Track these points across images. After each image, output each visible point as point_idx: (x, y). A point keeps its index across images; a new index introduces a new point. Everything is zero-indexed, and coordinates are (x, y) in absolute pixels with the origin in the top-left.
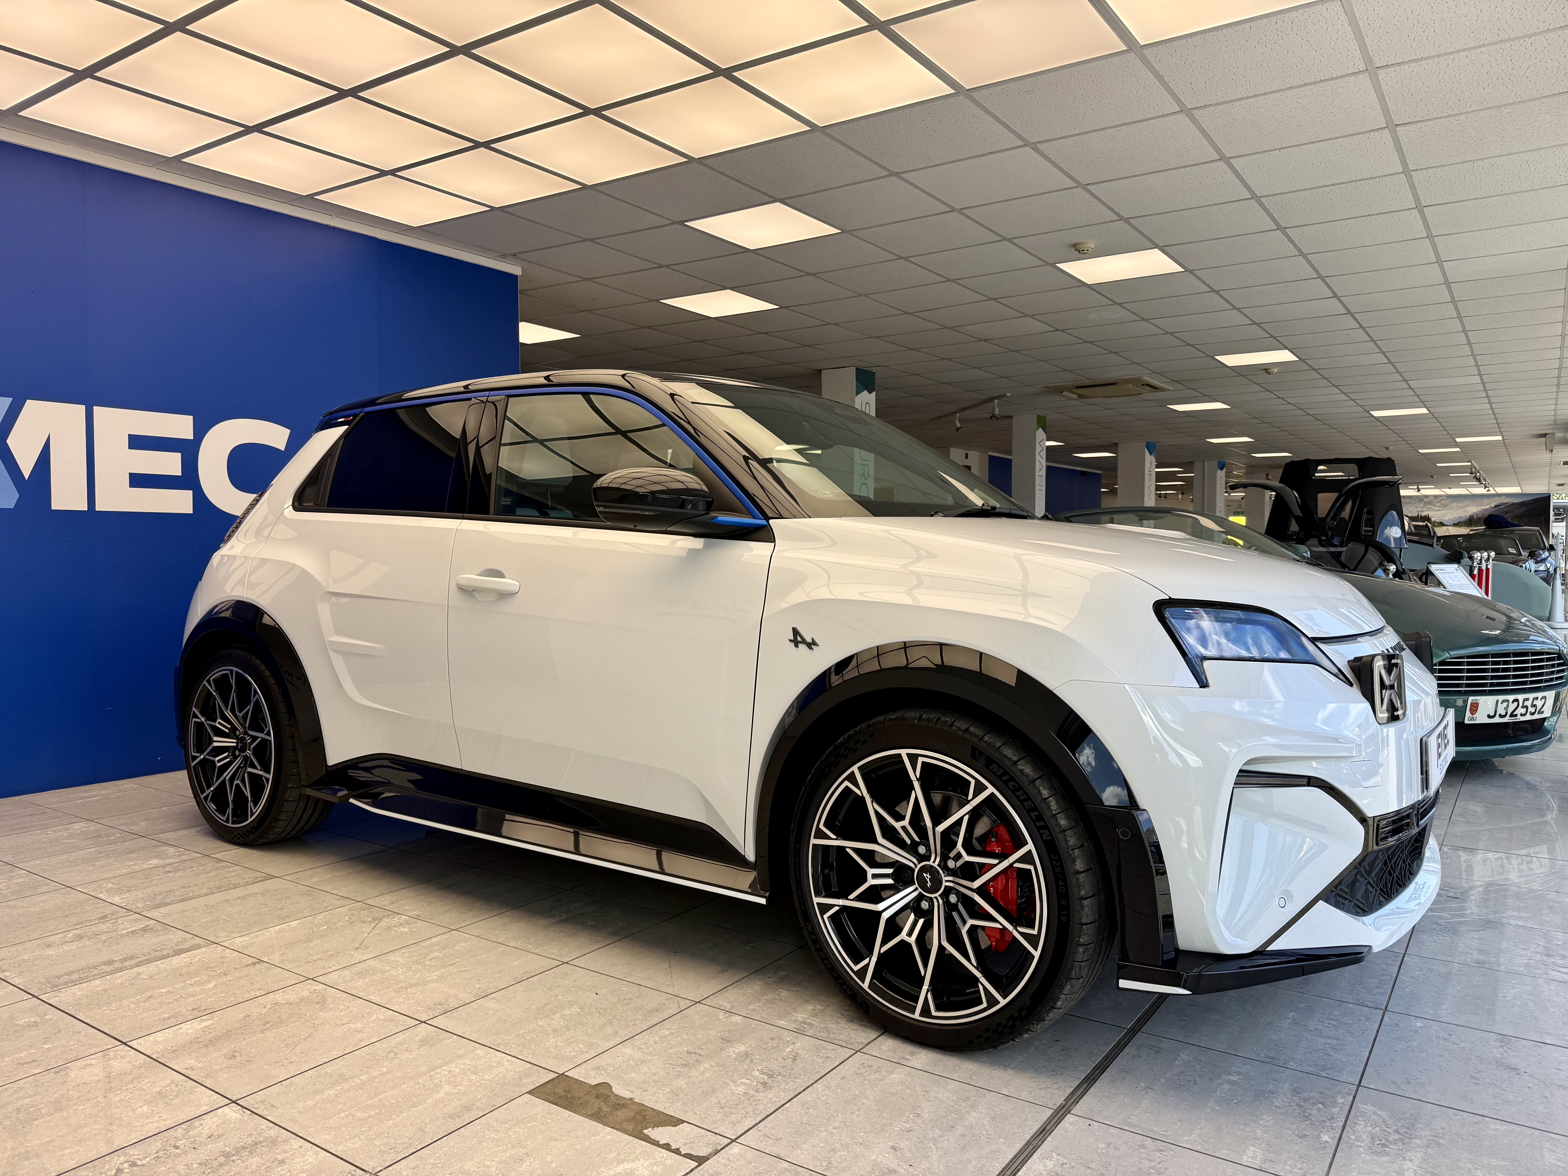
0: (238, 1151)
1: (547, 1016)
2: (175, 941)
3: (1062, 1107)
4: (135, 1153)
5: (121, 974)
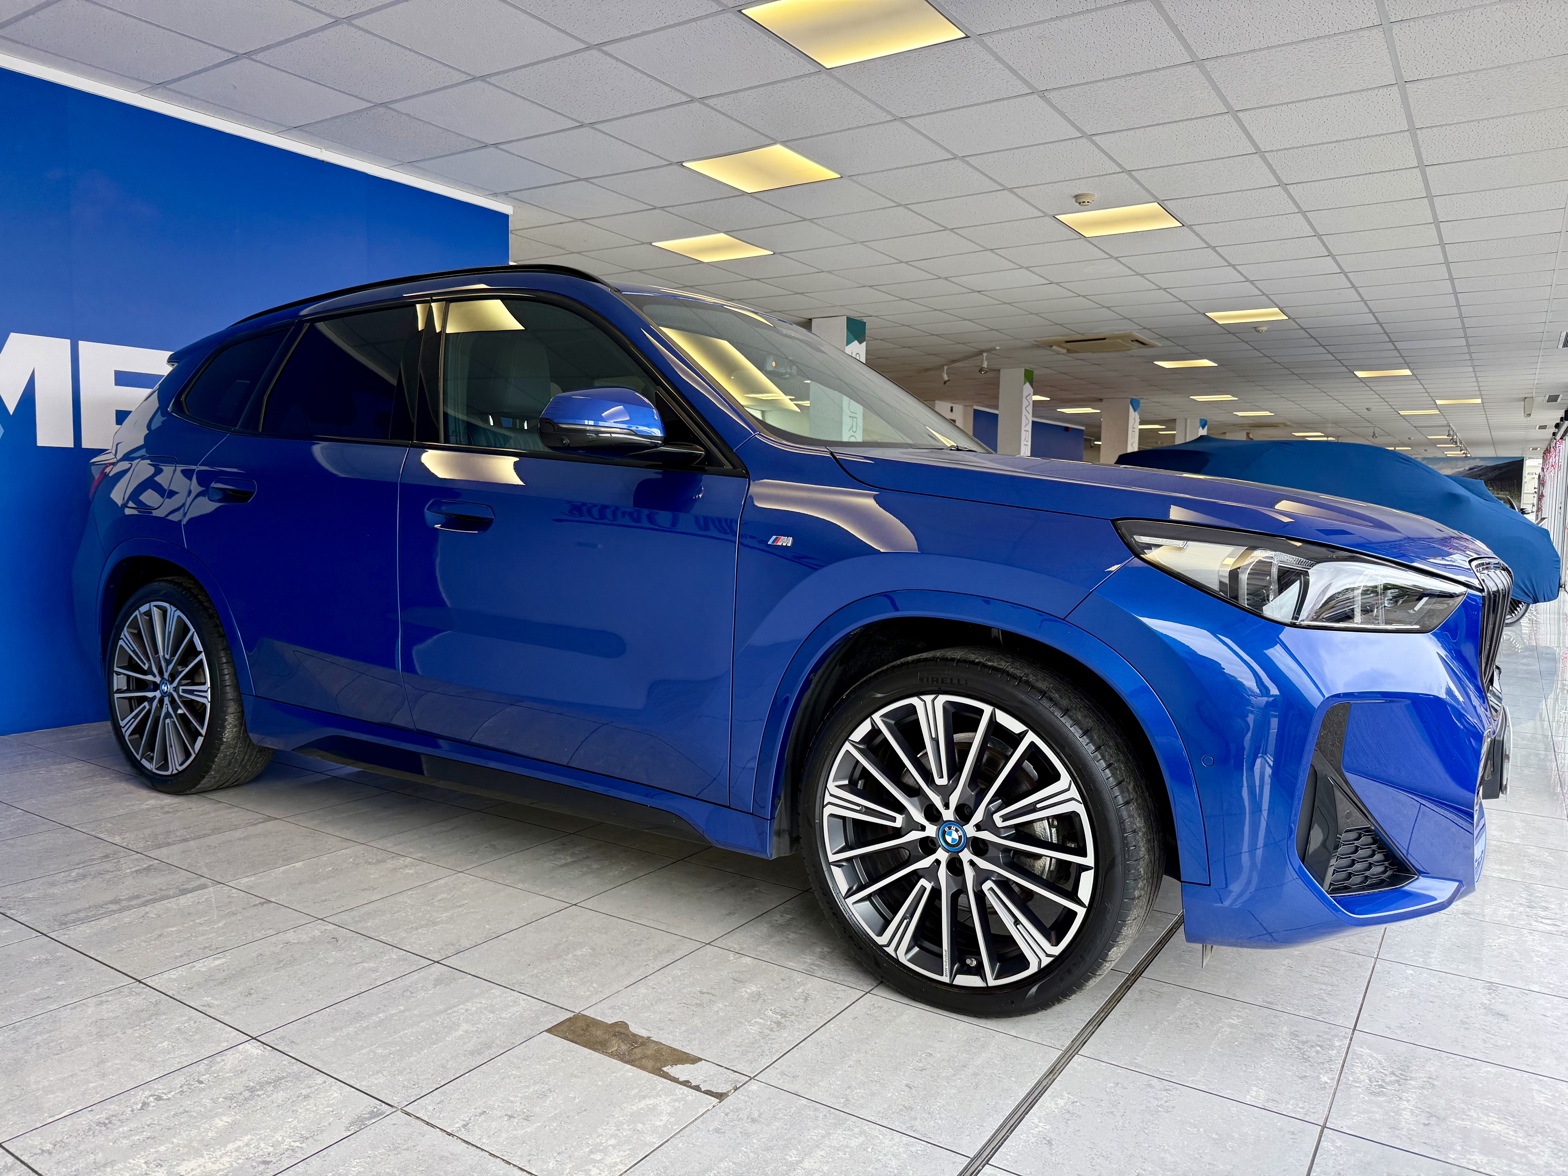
0: (262, 1085)
1: (560, 956)
2: (181, 880)
3: (1070, 1048)
4: (159, 1088)
5: (129, 912)
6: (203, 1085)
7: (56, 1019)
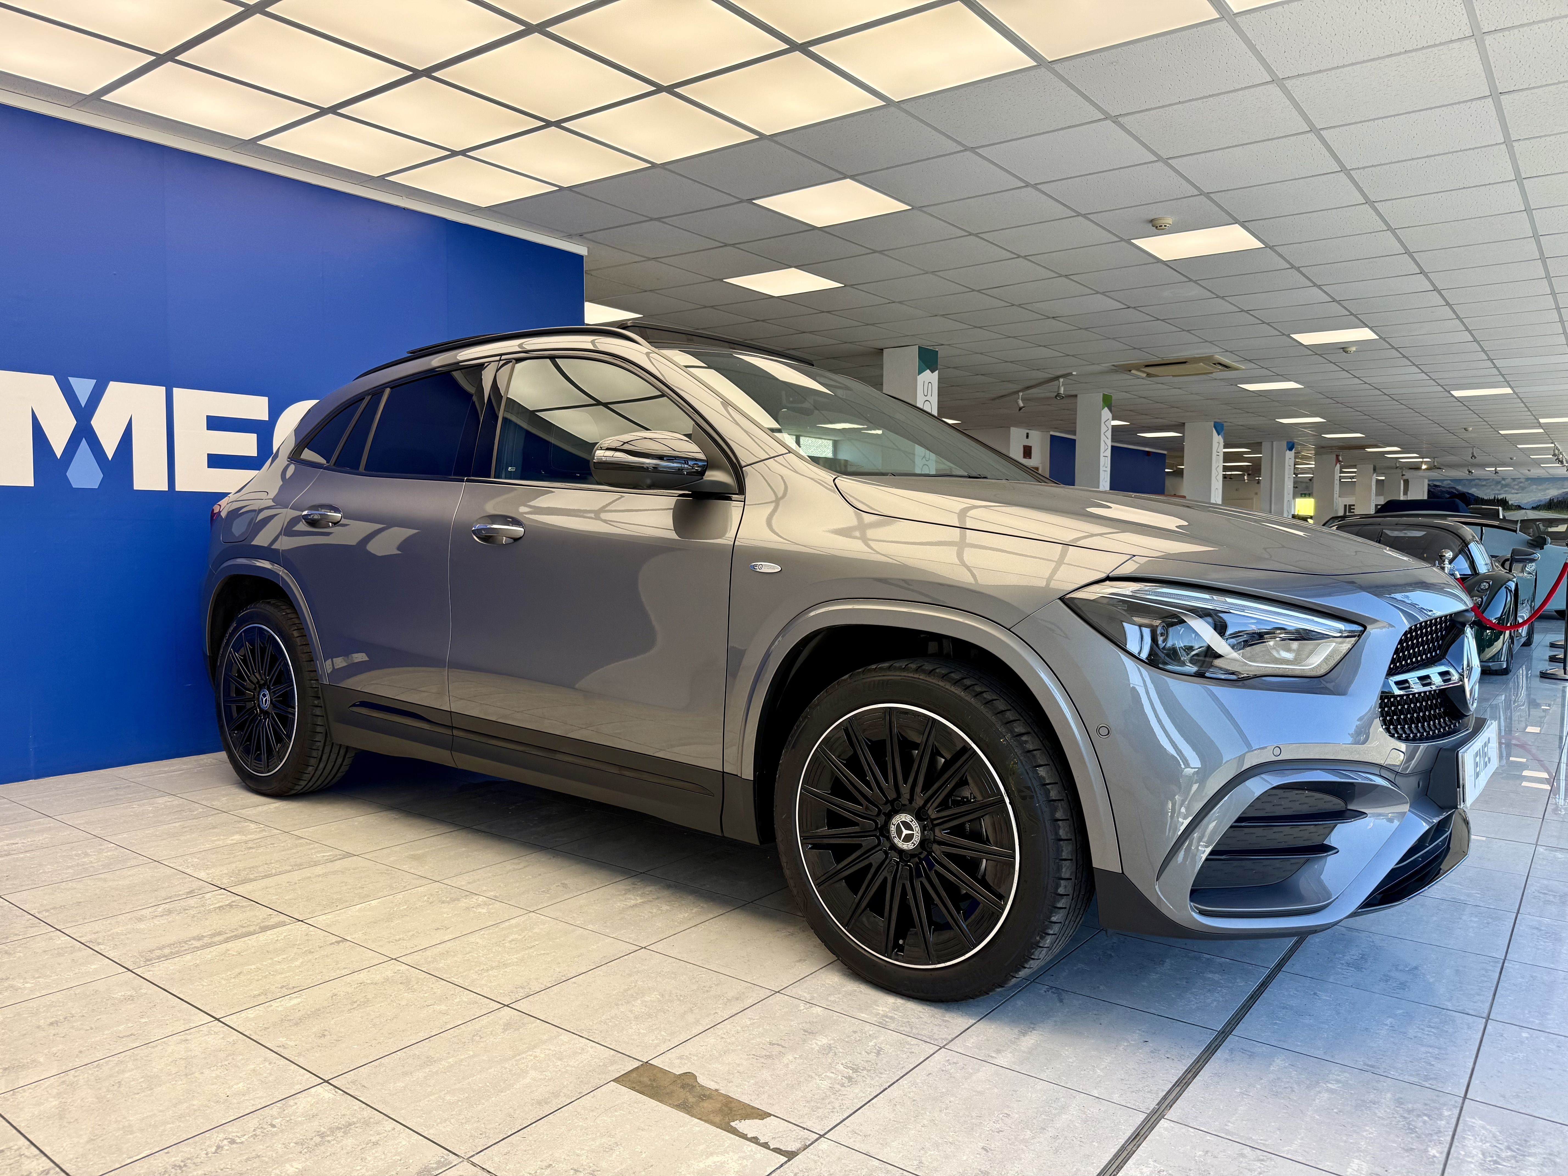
0: (332, 1131)
1: (628, 1003)
2: (261, 917)
3: (1155, 1111)
4: (233, 1130)
5: (211, 949)
6: (275, 1129)
7: (138, 1057)
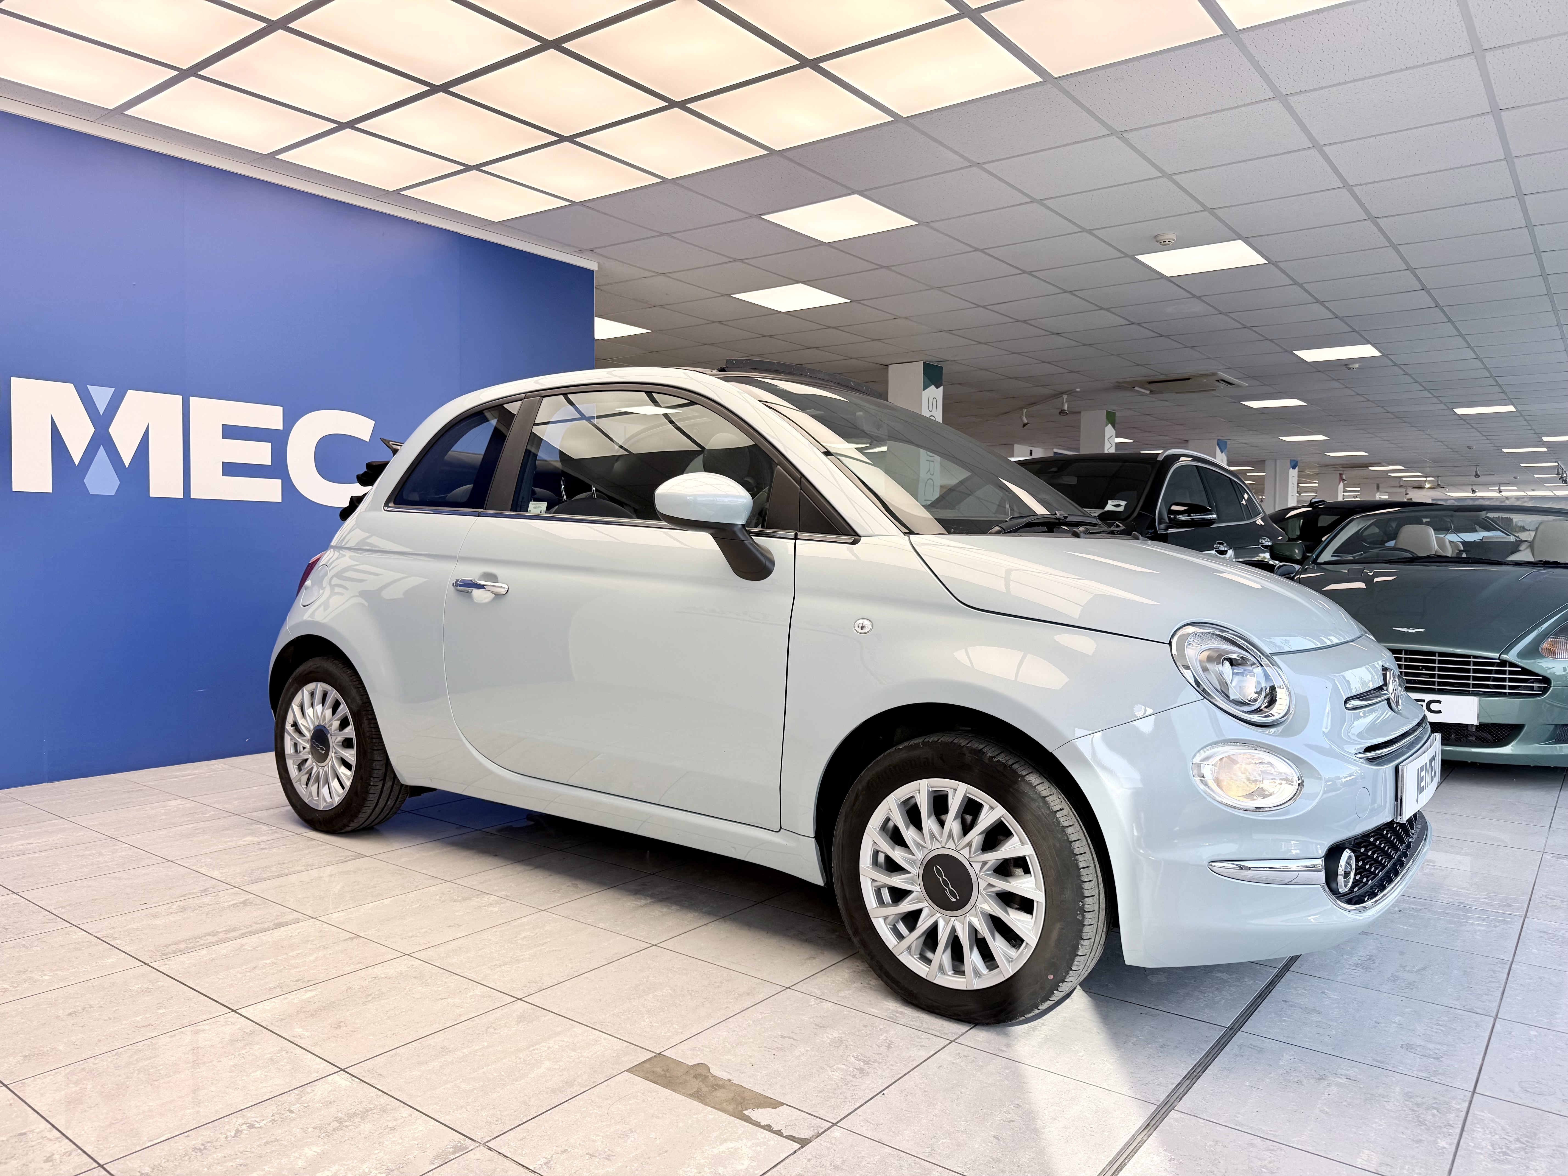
0: (350, 1117)
1: (641, 997)
2: (275, 914)
3: (1166, 1103)
4: (252, 1115)
5: (226, 944)
6: (293, 1115)
7: (157, 1046)
